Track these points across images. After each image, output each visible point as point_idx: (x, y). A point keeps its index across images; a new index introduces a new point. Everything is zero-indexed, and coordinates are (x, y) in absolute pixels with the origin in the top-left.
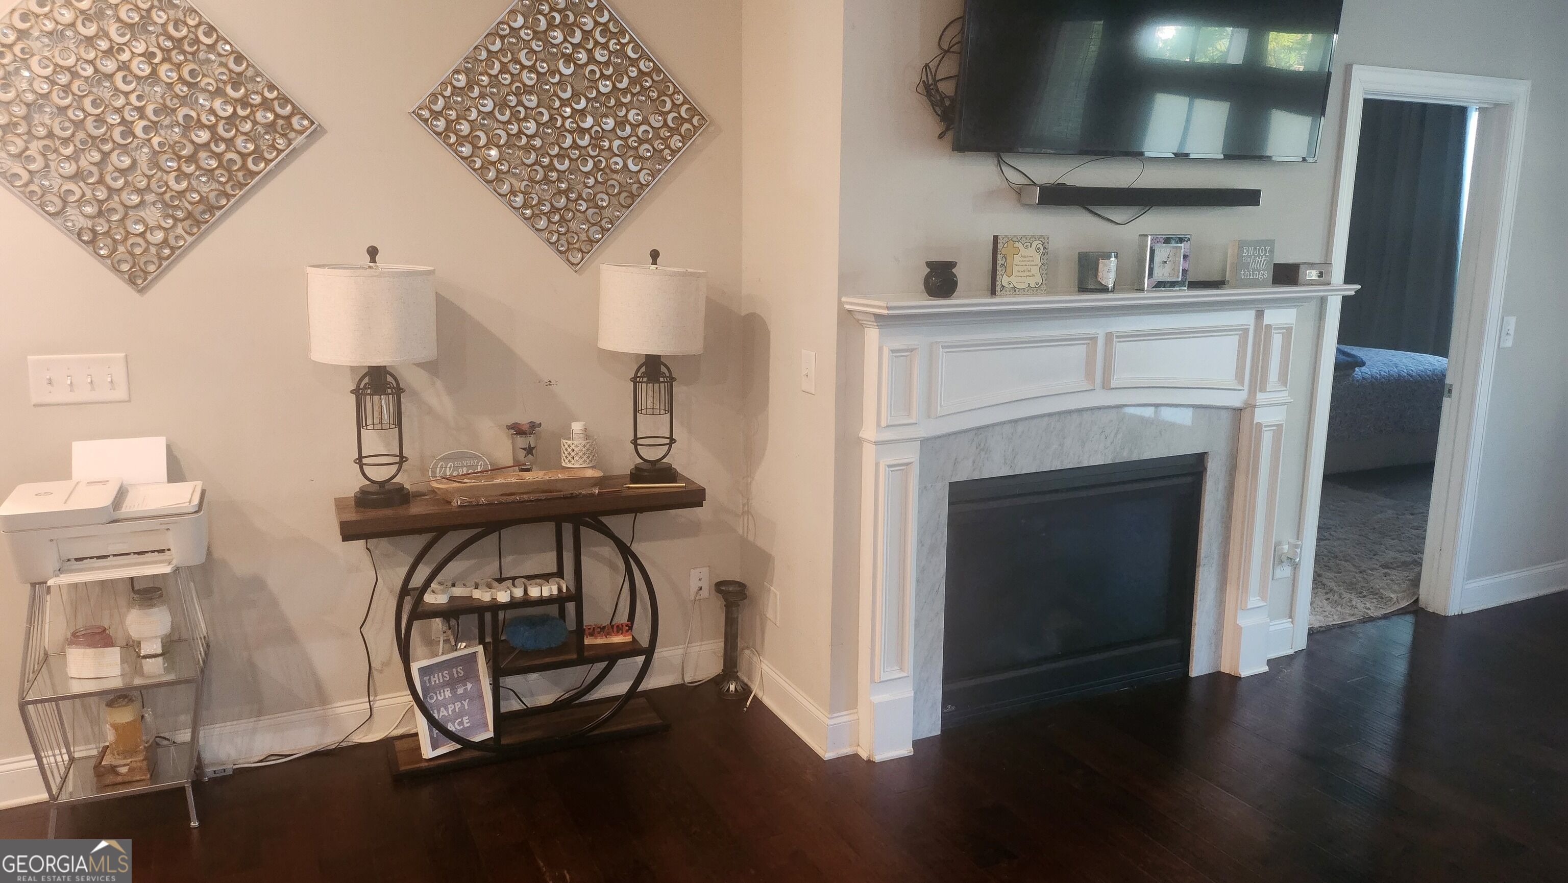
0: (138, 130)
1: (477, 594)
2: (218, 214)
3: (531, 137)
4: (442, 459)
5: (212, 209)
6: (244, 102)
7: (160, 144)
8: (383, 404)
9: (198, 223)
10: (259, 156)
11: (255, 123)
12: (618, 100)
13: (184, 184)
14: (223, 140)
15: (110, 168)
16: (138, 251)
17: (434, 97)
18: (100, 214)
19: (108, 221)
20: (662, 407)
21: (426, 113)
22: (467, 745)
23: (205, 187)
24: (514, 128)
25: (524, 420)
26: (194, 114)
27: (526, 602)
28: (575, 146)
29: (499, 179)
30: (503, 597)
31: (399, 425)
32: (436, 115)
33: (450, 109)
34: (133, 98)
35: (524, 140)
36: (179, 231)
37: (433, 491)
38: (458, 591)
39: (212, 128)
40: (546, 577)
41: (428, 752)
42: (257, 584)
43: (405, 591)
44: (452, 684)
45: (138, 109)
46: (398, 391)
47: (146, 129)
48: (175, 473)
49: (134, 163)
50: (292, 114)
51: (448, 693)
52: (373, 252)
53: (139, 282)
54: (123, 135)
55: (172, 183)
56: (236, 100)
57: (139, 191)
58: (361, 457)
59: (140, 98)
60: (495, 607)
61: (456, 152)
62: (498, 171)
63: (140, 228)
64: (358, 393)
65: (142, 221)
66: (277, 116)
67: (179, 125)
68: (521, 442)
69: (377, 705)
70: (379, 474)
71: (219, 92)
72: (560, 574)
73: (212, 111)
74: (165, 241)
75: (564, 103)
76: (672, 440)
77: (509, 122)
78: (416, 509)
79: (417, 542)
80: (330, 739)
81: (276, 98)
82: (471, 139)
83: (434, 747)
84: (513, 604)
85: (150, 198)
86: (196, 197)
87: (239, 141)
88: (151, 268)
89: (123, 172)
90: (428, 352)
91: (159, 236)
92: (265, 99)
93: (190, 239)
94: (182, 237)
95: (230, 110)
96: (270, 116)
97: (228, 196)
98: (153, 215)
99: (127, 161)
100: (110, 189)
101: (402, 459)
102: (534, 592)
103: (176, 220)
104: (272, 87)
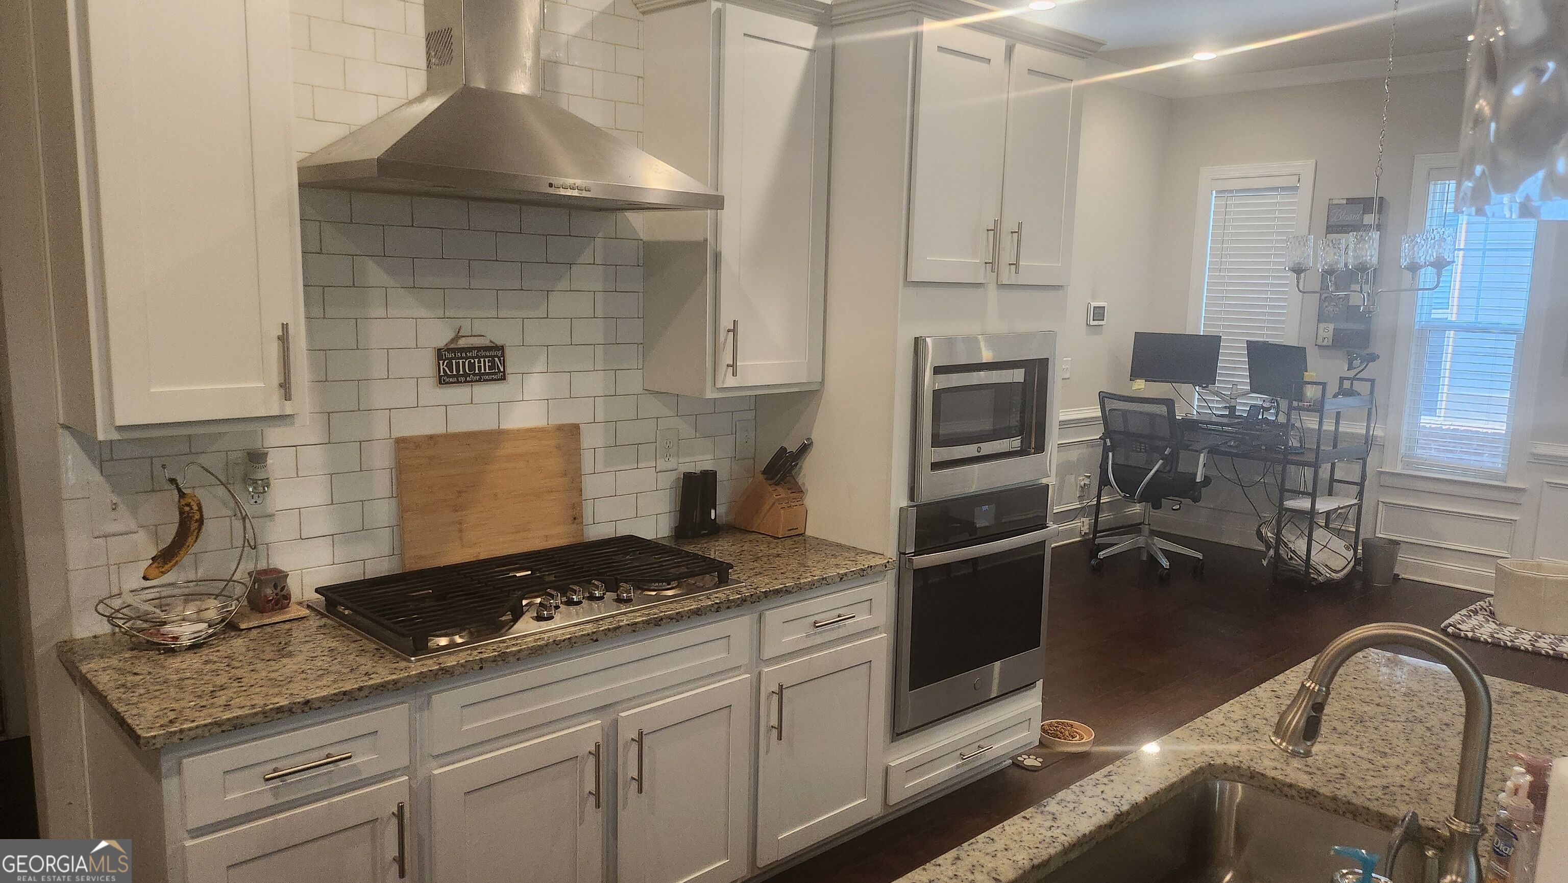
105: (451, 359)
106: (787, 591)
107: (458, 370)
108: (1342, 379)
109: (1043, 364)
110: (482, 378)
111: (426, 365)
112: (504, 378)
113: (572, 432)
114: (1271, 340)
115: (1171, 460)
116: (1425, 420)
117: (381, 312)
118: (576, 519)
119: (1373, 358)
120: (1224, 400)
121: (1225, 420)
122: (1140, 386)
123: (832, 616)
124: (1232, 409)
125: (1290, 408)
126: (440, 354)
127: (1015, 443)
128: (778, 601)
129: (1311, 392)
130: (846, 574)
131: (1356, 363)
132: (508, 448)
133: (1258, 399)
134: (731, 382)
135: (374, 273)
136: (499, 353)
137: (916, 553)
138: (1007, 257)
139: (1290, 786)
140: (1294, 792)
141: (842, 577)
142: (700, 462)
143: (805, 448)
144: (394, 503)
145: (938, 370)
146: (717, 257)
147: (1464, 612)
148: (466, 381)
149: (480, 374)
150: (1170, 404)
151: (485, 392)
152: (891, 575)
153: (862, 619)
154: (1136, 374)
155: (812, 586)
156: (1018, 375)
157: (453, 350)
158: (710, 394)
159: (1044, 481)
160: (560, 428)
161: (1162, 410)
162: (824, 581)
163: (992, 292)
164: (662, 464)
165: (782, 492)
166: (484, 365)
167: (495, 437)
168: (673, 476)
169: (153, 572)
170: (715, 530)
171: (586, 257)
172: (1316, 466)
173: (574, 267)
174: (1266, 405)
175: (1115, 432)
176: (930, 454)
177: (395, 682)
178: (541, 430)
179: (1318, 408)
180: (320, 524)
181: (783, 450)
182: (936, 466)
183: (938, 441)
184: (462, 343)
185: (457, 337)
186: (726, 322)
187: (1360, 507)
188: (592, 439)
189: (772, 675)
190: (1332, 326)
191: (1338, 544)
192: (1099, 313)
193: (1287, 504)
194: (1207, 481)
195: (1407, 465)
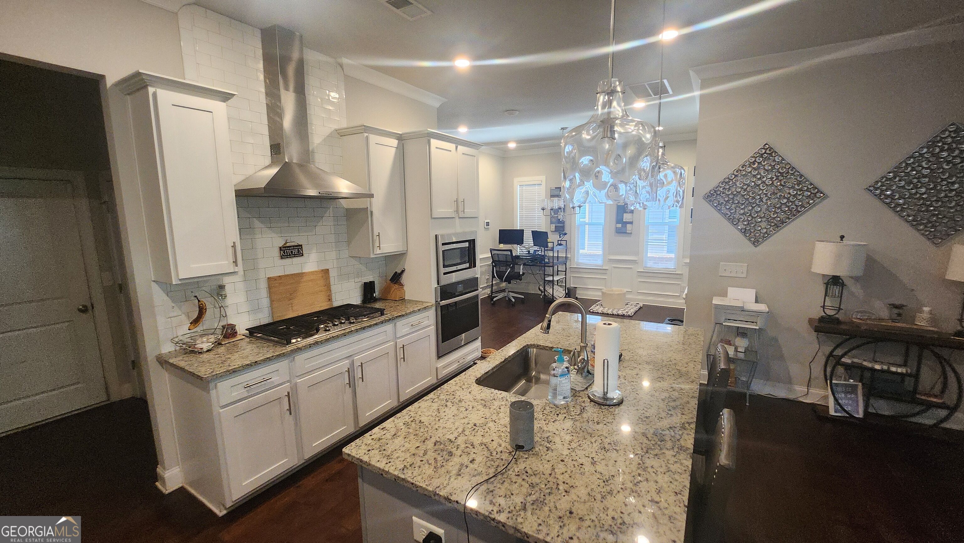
0: (764, 200)
1: (865, 363)
2: (785, 224)
3: (922, 194)
4: (857, 312)
5: (783, 223)
6: (801, 190)
7: (771, 204)
8: (836, 290)
9: (778, 227)
10: (802, 206)
11: (803, 196)
13: (776, 215)
14: (791, 202)
15: (754, 211)
16: (757, 235)
17: (877, 182)
18: (748, 224)
19: (750, 226)
21: (872, 188)
22: (852, 416)
23: (783, 216)
24: (914, 191)
25: (897, 303)
26: (783, 195)
27: (889, 372)
28: (946, 196)
29: (903, 210)
30: (878, 367)
31: (841, 296)
32: (876, 189)
33: (884, 186)
34: (765, 191)
35: (918, 196)
36: (771, 229)
37: (853, 323)
38: (856, 360)
39: (788, 199)
40: (900, 366)
41: (832, 412)
42: (775, 340)
43: (831, 355)
44: (846, 393)
45: (765, 194)
46: (843, 285)
47: (766, 200)
48: (757, 301)
49: (761, 210)
50: (817, 193)
51: (843, 395)
52: (842, 237)
53: (756, 244)
54: (759, 202)
55: (772, 215)
56: (798, 189)
57: (761, 218)
58: (824, 306)
59: (766, 191)
60: (873, 370)
61: (884, 202)
62: (903, 208)
63: (760, 228)
64: (827, 284)
65: (760, 226)
66: (812, 193)
67: (777, 198)
68: (896, 311)
69: (810, 391)
70: (830, 313)
71: (793, 187)
72: (905, 365)
73: (789, 193)
74: (766, 232)
75: (943, 180)
77: (912, 189)
78: (843, 327)
79: (839, 339)
80: (791, 396)
81: (813, 188)
82: (892, 196)
83: (836, 412)
84: (882, 371)
85: (764, 219)
86: (779, 219)
87: (797, 203)
88: (760, 240)
89: (757, 212)
90: (859, 272)
91: (765, 230)
92: (808, 188)
93: (774, 232)
94: (772, 231)
95: (795, 192)
96: (809, 194)
97: (789, 219)
98: (763, 225)
99: (759, 209)
100: (752, 217)
101: (840, 309)
102: (893, 369)
103: (771, 226)
104: (811, 184)
105: (284, 250)
106: (403, 316)
107: (287, 254)
108: (558, 241)
109: (474, 240)
110: (295, 256)
111: (277, 253)
112: (303, 255)
113: (326, 271)
114: (538, 230)
115: (513, 268)
116: (581, 251)
117: (260, 236)
118: (330, 300)
119: (566, 234)
120: (527, 249)
121: (527, 255)
122: (502, 246)
123: (417, 322)
124: (529, 251)
125: (545, 250)
126: (280, 249)
127: (467, 265)
128: (400, 319)
129: (550, 245)
131: (561, 236)
132: (305, 278)
133: (536, 248)
134: (378, 252)
135: (257, 223)
136: (300, 247)
137: (441, 301)
138: (461, 209)
139: (547, 347)
140: (548, 348)
141: (419, 310)
142: (369, 279)
143: (403, 271)
144: (268, 299)
145: (443, 244)
146: (372, 212)
147: (594, 305)
148: (290, 257)
149: (295, 255)
150: (511, 251)
151: (296, 260)
152: (434, 308)
153: (426, 323)
154: (500, 242)
155: (410, 313)
156: (467, 244)
157: (285, 247)
158: (372, 256)
159: (477, 276)
160: (322, 270)
161: (509, 253)
162: (414, 312)
163: (457, 220)
164: (357, 280)
165: (396, 286)
166: (295, 251)
167: (300, 275)
168: (360, 284)
169: (192, 327)
170: (375, 300)
171: (327, 215)
172: (553, 267)
173: (323, 218)
174: (538, 250)
175: (496, 261)
176: (443, 270)
177: (283, 353)
178: (316, 271)
179: (552, 249)
180: (244, 308)
181: (396, 272)
182: (445, 274)
183: (445, 266)
184: (288, 245)
185: (286, 243)
186: (376, 233)
187: (566, 278)
188: (333, 274)
189: (400, 342)
190: (554, 225)
191: (561, 290)
192: (488, 224)
193: (547, 279)
194: (523, 274)
195: (577, 265)
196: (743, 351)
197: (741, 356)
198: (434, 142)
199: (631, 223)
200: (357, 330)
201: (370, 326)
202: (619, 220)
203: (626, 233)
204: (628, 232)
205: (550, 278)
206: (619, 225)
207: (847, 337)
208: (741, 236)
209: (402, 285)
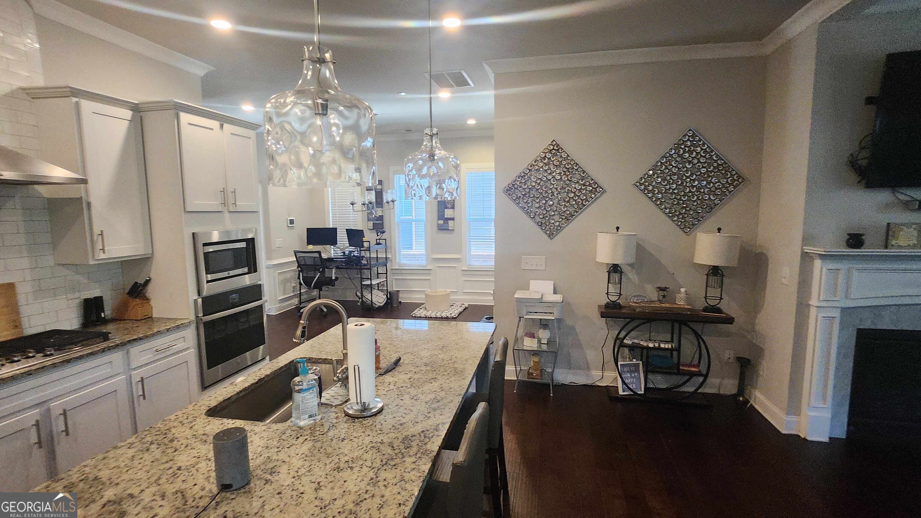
0: (555, 195)
1: (642, 343)
2: (574, 217)
3: (674, 190)
4: (633, 296)
5: (572, 216)
6: (584, 185)
7: (561, 198)
8: (616, 277)
9: (568, 220)
10: (587, 200)
11: (586, 190)
12: (708, 175)
13: (566, 209)
14: (577, 196)
15: (547, 205)
16: (552, 228)
17: (641, 179)
19: (545, 219)
20: (718, 285)
21: (638, 184)
22: (636, 394)
23: (571, 210)
24: (668, 187)
25: (663, 286)
26: (570, 189)
27: (659, 348)
28: (690, 192)
29: (661, 204)
30: (651, 345)
31: (621, 283)
32: (641, 184)
33: (646, 182)
34: (555, 185)
35: (671, 191)
36: (563, 222)
37: (630, 306)
38: (636, 341)
39: (574, 193)
40: (667, 342)
41: (621, 392)
42: (573, 328)
43: (617, 338)
44: (630, 372)
45: (556, 188)
46: (621, 272)
47: (557, 194)
48: (555, 292)
49: (553, 203)
50: (597, 187)
51: (629, 375)
52: (618, 228)
53: (551, 236)
54: (551, 196)
55: (562, 209)
56: (582, 184)
57: (554, 211)
58: (608, 293)
59: (557, 185)
60: (648, 348)
61: (647, 196)
62: (661, 201)
63: (553, 221)
64: (609, 272)
65: (554, 219)
66: (593, 188)
67: (566, 192)
68: (662, 293)
69: (604, 374)
70: (613, 298)
71: (578, 182)
72: (672, 341)
73: (575, 188)
74: (559, 225)
75: (687, 177)
76: (721, 299)
77: (666, 185)
78: (623, 311)
79: (622, 322)
80: (589, 382)
81: (593, 183)
82: (652, 191)
83: (624, 391)
84: (654, 348)
85: (556, 213)
86: (568, 212)
87: (581, 196)
88: (555, 233)
89: (550, 206)
90: (632, 260)
91: (558, 223)
92: (590, 183)
93: (565, 224)
94: (563, 224)
95: (580, 187)
96: (591, 188)
97: (577, 212)
98: (557, 218)
99: (551, 203)
100: (547, 211)
101: (620, 294)
102: (662, 346)
103: (562, 219)
104: (592, 180)
106: (141, 339)
108: (377, 239)
109: (253, 239)
114: (353, 228)
115: (323, 272)
116: (404, 252)
118: (16, 327)
119: (384, 232)
120: (341, 250)
121: (342, 257)
122: (311, 247)
123: (166, 346)
124: (344, 253)
125: (360, 250)
127: (246, 270)
128: (136, 343)
129: (366, 245)
130: (169, 328)
131: (379, 234)
133: (352, 248)
134: (102, 256)
137: (205, 315)
138: (231, 201)
141: (168, 330)
142: (93, 293)
143: (147, 282)
145: (205, 245)
146: (89, 204)
147: (417, 309)
150: (319, 252)
152: (194, 326)
153: (181, 345)
154: (309, 243)
155: (153, 335)
156: (243, 245)
158: (92, 262)
159: (259, 283)
161: (317, 255)
162: (159, 333)
163: (227, 215)
164: (70, 296)
165: (138, 301)
168: (78, 301)
170: (105, 322)
172: (370, 269)
174: (354, 250)
175: (303, 265)
176: (204, 277)
179: (369, 249)
181: (136, 283)
182: (208, 282)
183: (208, 272)
186: (96, 231)
187: (387, 280)
188: (23, 289)
189: (136, 376)
190: (372, 222)
191: (381, 294)
192: (292, 222)
193: (364, 283)
194: (337, 279)
195: (399, 266)
196: (546, 343)
197: (544, 347)
198: (185, 118)
199: (453, 219)
200: (54, 366)
201: (81, 358)
202: (441, 216)
203: (448, 230)
204: (450, 228)
205: (368, 282)
206: (441, 222)
207: (629, 320)
208: (537, 229)
209: (149, 300)
